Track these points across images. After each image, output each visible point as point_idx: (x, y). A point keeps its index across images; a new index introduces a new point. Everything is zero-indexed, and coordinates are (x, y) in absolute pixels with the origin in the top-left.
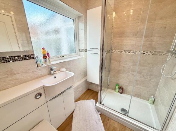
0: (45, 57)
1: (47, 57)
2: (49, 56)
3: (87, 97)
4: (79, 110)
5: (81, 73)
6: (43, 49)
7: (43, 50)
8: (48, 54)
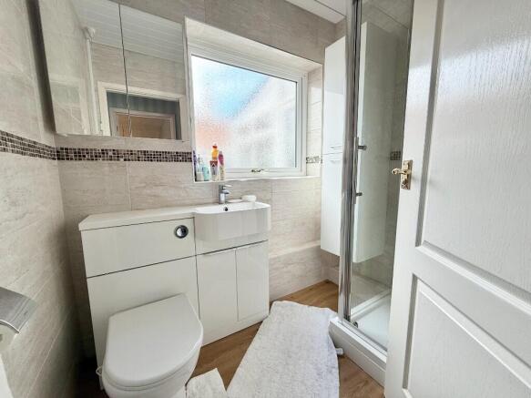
0: (213, 164)
1: (219, 163)
2: (222, 163)
3: (315, 300)
4: (280, 323)
5: (303, 224)
6: (215, 147)
7: (213, 150)
8: (221, 156)
